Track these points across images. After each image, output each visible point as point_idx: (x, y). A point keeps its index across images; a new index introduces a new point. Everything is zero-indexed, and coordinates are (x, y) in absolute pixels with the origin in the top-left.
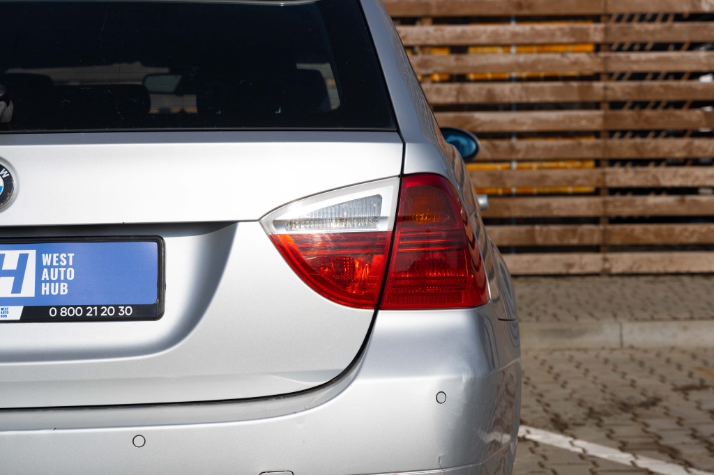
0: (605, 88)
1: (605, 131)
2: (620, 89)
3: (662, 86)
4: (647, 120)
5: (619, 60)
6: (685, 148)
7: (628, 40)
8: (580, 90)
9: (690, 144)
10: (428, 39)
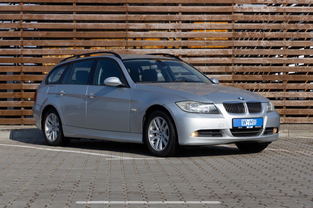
0: (233, 68)
1: (233, 81)
2: (237, 68)
3: (249, 68)
4: (245, 78)
5: (237, 60)
6: (256, 86)
7: (240, 54)
8: (226, 68)
9: (258, 85)
10: (180, 53)
